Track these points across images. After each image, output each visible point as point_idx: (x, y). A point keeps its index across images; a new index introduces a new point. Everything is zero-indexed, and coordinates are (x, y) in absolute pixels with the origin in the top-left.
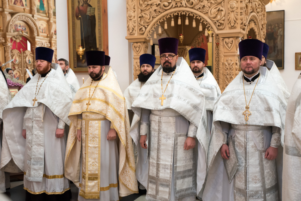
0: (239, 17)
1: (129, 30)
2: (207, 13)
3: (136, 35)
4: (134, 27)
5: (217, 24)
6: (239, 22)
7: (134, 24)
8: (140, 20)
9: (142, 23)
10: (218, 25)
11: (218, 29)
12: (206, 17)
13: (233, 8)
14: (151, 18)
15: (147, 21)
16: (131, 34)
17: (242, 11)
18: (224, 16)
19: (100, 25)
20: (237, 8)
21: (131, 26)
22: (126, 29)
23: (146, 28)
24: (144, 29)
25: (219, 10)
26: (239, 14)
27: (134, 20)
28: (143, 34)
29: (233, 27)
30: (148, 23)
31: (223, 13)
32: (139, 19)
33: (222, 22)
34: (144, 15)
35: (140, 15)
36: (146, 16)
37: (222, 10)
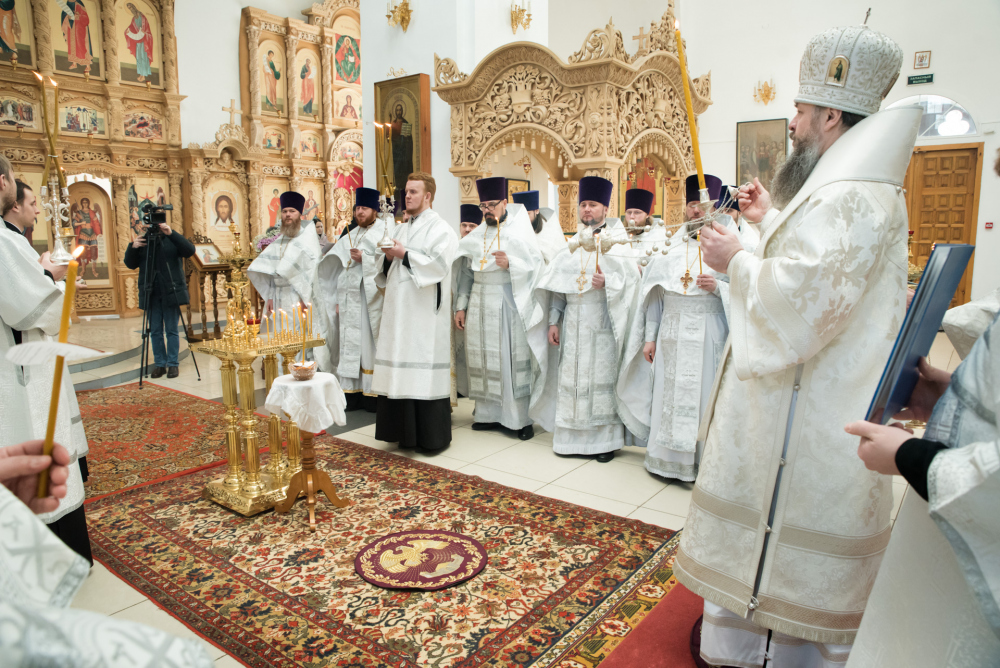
0: (605, 137)
1: (453, 158)
2: (561, 131)
3: (463, 165)
4: (461, 153)
5: (575, 148)
6: (606, 145)
7: (461, 149)
8: (469, 143)
9: (471, 147)
10: (576, 151)
11: (576, 157)
12: (558, 138)
13: (595, 124)
14: (484, 140)
15: (479, 143)
16: (456, 164)
17: (611, 129)
18: (585, 136)
19: (418, 150)
20: (602, 124)
21: (456, 153)
22: (450, 156)
23: (477, 155)
24: (473, 156)
25: (576, 127)
26: (605, 133)
27: (460, 142)
28: (473, 164)
29: (596, 154)
30: (480, 146)
31: (582, 131)
32: (468, 141)
33: (581, 145)
34: (474, 135)
35: (469, 135)
36: (477, 136)
37: (581, 127)
